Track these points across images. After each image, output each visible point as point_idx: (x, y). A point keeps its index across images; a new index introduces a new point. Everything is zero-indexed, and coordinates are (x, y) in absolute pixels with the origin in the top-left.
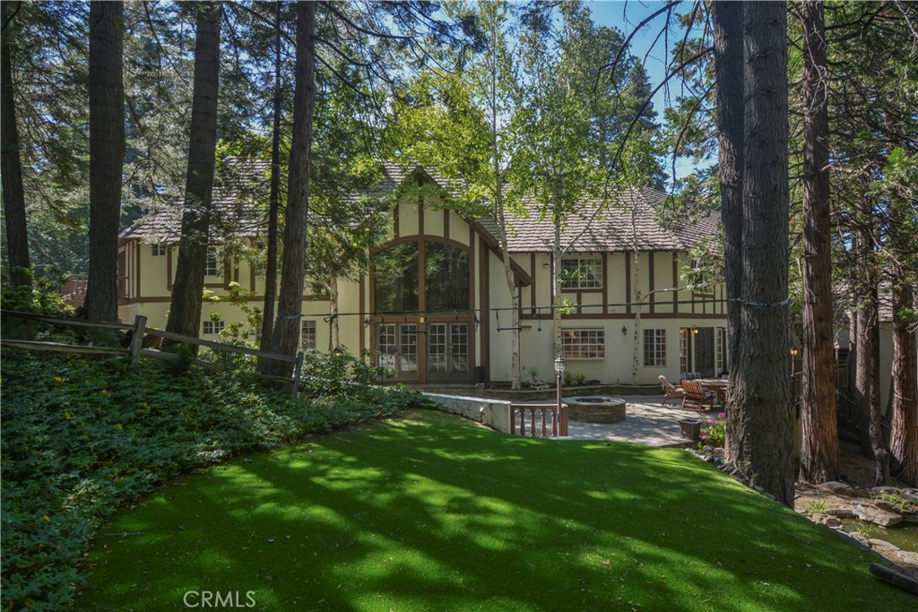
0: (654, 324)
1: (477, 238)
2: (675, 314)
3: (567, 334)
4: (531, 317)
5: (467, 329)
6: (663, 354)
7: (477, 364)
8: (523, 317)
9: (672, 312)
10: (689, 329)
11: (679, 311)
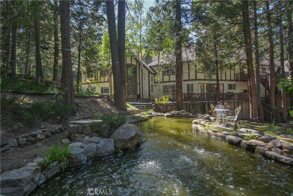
0: (190, 83)
1: (138, 63)
2: (196, 79)
3: (166, 86)
4: (157, 83)
5: (137, 86)
6: (193, 91)
7: (138, 94)
8: (155, 83)
9: (195, 78)
10: (204, 84)
11: (197, 78)
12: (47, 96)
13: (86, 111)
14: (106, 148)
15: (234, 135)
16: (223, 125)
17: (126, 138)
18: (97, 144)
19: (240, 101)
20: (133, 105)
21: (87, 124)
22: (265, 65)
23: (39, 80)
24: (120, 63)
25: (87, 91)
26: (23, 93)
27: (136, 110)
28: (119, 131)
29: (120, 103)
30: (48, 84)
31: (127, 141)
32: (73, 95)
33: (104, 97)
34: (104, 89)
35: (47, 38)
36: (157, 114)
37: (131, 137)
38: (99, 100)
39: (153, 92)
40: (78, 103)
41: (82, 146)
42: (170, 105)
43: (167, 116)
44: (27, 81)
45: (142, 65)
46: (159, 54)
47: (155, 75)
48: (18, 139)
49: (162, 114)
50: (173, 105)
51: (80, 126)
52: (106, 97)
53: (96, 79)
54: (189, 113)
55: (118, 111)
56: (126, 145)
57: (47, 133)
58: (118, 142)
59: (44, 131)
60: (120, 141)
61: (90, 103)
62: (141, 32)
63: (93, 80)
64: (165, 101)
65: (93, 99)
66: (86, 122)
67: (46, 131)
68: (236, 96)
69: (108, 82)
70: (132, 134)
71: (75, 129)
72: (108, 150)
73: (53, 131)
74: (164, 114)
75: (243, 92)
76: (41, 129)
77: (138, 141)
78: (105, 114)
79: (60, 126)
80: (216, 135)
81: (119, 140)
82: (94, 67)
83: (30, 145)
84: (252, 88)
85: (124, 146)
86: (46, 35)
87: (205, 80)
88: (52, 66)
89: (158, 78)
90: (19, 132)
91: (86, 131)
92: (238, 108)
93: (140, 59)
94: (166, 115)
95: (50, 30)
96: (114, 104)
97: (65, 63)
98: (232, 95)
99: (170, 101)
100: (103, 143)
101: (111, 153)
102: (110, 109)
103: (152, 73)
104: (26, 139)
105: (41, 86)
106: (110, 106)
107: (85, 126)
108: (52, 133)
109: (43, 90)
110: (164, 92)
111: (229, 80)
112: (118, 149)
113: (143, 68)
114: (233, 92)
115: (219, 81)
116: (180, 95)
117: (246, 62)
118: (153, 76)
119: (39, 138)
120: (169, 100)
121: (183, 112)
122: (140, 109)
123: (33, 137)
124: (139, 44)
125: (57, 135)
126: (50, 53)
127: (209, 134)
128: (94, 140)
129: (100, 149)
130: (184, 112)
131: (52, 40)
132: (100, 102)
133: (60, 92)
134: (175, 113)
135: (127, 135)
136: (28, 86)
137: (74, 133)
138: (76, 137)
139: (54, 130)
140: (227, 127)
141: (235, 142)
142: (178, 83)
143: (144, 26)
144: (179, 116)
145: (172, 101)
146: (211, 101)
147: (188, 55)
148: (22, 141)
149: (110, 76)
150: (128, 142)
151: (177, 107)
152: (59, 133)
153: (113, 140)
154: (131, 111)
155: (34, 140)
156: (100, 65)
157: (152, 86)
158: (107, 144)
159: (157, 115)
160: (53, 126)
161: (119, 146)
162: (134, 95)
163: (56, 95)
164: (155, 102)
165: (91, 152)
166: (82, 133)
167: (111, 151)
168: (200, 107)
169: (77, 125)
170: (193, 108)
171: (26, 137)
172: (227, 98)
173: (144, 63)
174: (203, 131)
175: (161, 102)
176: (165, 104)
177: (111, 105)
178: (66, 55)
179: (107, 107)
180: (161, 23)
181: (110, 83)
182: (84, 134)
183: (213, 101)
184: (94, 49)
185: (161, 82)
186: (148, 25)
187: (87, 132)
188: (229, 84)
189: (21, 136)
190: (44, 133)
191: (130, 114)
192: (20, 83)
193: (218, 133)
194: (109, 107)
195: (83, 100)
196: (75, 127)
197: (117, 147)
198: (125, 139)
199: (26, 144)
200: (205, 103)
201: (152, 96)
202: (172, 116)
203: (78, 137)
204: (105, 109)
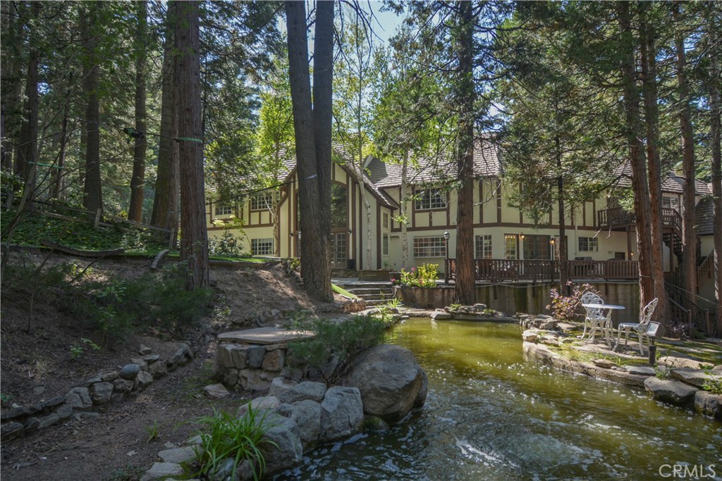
0: (483, 232)
1: (350, 179)
2: (499, 224)
3: (420, 240)
4: (399, 230)
5: (346, 237)
6: (490, 253)
7: (351, 258)
8: (393, 230)
9: (496, 221)
10: (518, 235)
11: (502, 221)
12: (134, 262)
13: (237, 302)
14: (346, 416)
15: (666, 378)
16: (604, 346)
17: (393, 385)
18: (320, 401)
19: (611, 282)
20: (346, 287)
21: (273, 343)
22: (668, 192)
23: (97, 219)
24: (319, 178)
25: (220, 248)
26: (74, 253)
27: (356, 301)
28: (373, 366)
29: (317, 283)
30: (118, 229)
31: (397, 396)
32: (205, 260)
33: (276, 266)
34: (260, 245)
35: (115, 108)
36: (409, 311)
37: (407, 383)
38: (265, 274)
39: (387, 254)
40: (216, 282)
41: (283, 410)
42: (441, 290)
43: (439, 318)
44: (62, 220)
45: (362, 184)
46: (406, 157)
47: (394, 211)
48: (91, 386)
49: (422, 312)
50: (449, 289)
51: (255, 349)
52: (280, 265)
53: (240, 217)
54: (494, 311)
55: (313, 304)
56: (393, 405)
57: (158, 367)
58: (372, 396)
59: (150, 362)
60: (378, 394)
61: (244, 281)
62: (360, 101)
63: (231, 219)
64: (429, 276)
65: (249, 271)
66: (265, 338)
67: (156, 360)
68: (600, 268)
69: (270, 225)
70: (409, 375)
71: (239, 357)
72: (351, 421)
73: (171, 362)
74: (428, 312)
75: (614, 257)
76: (140, 354)
77: (418, 394)
78: (285, 312)
79: (185, 346)
80: (608, 376)
81: (374, 390)
82: (240, 186)
83: (122, 402)
84: (656, 249)
85: (389, 407)
86: (113, 100)
87: (521, 225)
88: (126, 182)
89: (402, 218)
90: (87, 365)
91: (272, 363)
92: (652, 304)
93: (358, 170)
94: (434, 313)
95: (124, 87)
96: (301, 286)
97: (189, 174)
98: (589, 266)
99: (440, 278)
100: (336, 399)
101: (357, 429)
102: (294, 299)
103: (387, 206)
104: (110, 387)
105: (100, 233)
106: (292, 290)
107: (268, 348)
108: (169, 365)
109: (109, 244)
110: (416, 255)
111: (579, 228)
112: (373, 415)
113: (364, 191)
114: (591, 258)
115: (566, 230)
116: (469, 264)
117: (630, 183)
118: (388, 212)
119: (140, 382)
120: (437, 275)
121: (480, 309)
122: (366, 298)
123: (128, 379)
124: (354, 130)
125: (180, 371)
126: (121, 147)
127: (586, 372)
128: (311, 392)
129: (330, 419)
130: (483, 308)
131: (127, 113)
132: (267, 278)
133: (167, 253)
134: (459, 311)
135: (395, 376)
136: (69, 234)
137: (235, 368)
138: (242, 379)
139: (173, 357)
140: (620, 352)
141: (678, 396)
142: (462, 233)
143: (368, 85)
144: (469, 318)
145: (442, 279)
146: (539, 279)
147: (487, 161)
148: (101, 392)
149: (276, 209)
150: (401, 397)
151: (461, 295)
152: (183, 365)
153: (358, 391)
154: (345, 304)
155: (132, 387)
156: (256, 182)
157: (386, 237)
158: (345, 404)
159: (411, 316)
160: (168, 345)
161: (373, 409)
162: (339, 260)
163: (157, 260)
164: (400, 280)
165: (308, 427)
166: (260, 368)
167: (357, 422)
168: (515, 296)
169: (246, 347)
170: (495, 298)
171: (111, 380)
172: (577, 272)
173: (366, 180)
174: (567, 363)
175: (415, 281)
176: (428, 285)
177: (295, 288)
178: (190, 154)
179: (285, 293)
180: (417, 78)
181: (275, 228)
182: (267, 371)
183: (545, 278)
184: (240, 140)
185: (409, 230)
186: (378, 83)
187: (273, 366)
188: (580, 238)
189: (98, 379)
190: (151, 367)
191: (342, 312)
192: (47, 226)
193: (615, 369)
194: (290, 292)
195: (227, 274)
196: (241, 350)
197: (369, 410)
198: (392, 388)
199: (111, 401)
200: (526, 284)
201: (386, 265)
202: (451, 318)
203: (249, 380)
204: (281, 299)
